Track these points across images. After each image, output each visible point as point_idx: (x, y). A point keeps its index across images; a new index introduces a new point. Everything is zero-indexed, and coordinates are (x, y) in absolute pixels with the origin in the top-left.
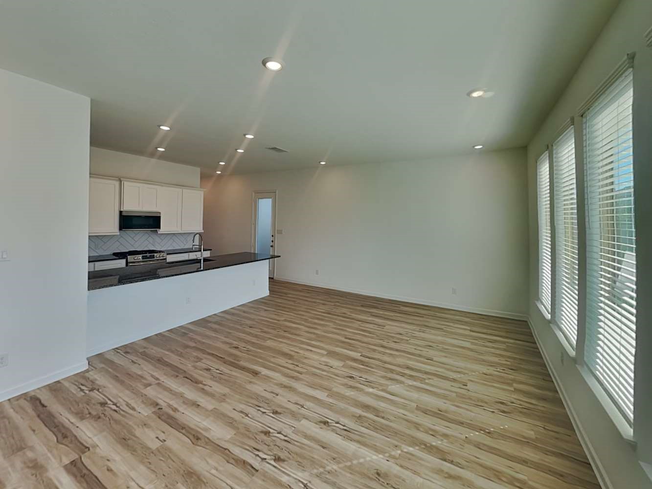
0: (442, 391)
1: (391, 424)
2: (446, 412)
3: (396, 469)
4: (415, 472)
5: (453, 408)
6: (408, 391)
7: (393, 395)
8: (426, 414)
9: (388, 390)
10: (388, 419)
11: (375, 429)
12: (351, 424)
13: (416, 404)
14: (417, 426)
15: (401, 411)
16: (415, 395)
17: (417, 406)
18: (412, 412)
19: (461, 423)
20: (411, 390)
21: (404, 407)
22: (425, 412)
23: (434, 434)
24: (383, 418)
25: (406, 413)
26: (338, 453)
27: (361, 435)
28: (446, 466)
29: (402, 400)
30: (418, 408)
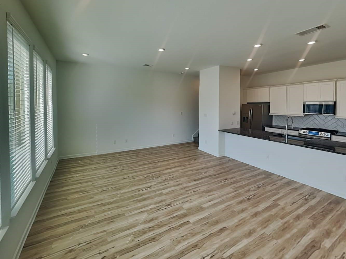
0: (117, 236)
1: (129, 201)
2: (109, 223)
3: (116, 193)
4: (110, 195)
5: (105, 228)
6: (137, 220)
7: (140, 212)
8: (118, 215)
9: (146, 213)
10: (132, 201)
11: (132, 196)
12: (141, 192)
13: (126, 216)
14: (118, 207)
15: (130, 208)
16: (131, 220)
17: (125, 216)
18: (125, 211)
19: (98, 222)
20: (135, 222)
21: (130, 211)
22: (119, 215)
23: (109, 209)
24: (134, 201)
25: (127, 209)
26: (135, 186)
27: (135, 192)
28: (100, 203)
29: (134, 213)
30: (124, 215)
